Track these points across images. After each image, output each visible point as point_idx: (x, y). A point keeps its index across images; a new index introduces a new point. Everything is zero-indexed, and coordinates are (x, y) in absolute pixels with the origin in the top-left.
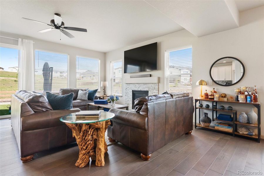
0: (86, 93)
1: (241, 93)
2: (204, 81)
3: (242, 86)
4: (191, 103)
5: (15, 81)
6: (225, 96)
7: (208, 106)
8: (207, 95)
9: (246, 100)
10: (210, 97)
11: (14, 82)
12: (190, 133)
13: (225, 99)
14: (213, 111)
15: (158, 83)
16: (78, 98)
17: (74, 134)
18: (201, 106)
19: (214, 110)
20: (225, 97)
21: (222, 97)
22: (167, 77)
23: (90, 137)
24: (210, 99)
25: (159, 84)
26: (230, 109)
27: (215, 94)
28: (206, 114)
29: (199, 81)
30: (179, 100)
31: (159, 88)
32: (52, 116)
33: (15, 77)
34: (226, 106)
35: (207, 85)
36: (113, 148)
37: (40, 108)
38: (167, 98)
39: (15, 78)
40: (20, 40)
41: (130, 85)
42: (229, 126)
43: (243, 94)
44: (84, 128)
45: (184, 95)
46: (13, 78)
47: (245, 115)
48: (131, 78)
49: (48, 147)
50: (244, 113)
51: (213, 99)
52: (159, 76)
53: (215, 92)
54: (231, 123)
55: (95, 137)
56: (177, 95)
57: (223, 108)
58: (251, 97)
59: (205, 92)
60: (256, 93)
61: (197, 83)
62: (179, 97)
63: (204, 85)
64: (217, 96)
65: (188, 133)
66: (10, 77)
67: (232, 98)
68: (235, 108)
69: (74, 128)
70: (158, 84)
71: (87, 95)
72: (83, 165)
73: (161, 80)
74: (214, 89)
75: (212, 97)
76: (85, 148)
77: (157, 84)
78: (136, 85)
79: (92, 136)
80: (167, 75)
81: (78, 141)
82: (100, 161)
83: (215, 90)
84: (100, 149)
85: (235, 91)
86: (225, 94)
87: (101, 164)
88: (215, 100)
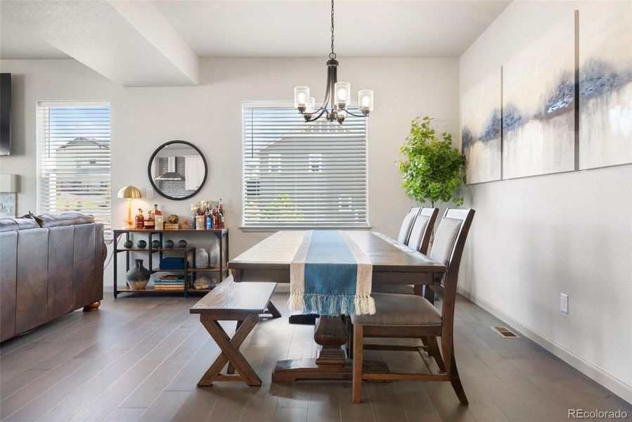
1: (199, 212)
2: (135, 189)
3: (202, 201)
4: (97, 238)
6: (175, 220)
7: (142, 244)
8: (140, 220)
9: (205, 226)
10: (146, 224)
12: (97, 307)
13: (176, 227)
14: (151, 252)
15: (16, 193)
18: (129, 245)
19: (154, 252)
20: (175, 222)
21: (171, 222)
22: (44, 176)
24: (147, 227)
25: (19, 195)
26: (183, 245)
27: (156, 216)
28: (140, 262)
29: (125, 188)
30: (59, 231)
31: (19, 206)
34: (176, 241)
35: (141, 197)
38: (21, 226)
42: (179, 279)
43: (202, 215)
45: (77, 220)
47: (205, 254)
50: (204, 250)
51: (153, 227)
52: (19, 174)
53: (158, 213)
54: (182, 272)
56: (57, 220)
57: (171, 246)
58: (212, 219)
59: (138, 213)
60: (222, 213)
61: (121, 194)
62: (61, 225)
63: (135, 197)
64: (159, 220)
65: (90, 308)
67: (186, 223)
68: (191, 242)
70: (14, 196)
73: (26, 185)
74: (156, 205)
75: (151, 224)
77: (10, 195)
80: (44, 172)
83: (158, 209)
85: (192, 209)
86: (176, 216)
88: (156, 228)
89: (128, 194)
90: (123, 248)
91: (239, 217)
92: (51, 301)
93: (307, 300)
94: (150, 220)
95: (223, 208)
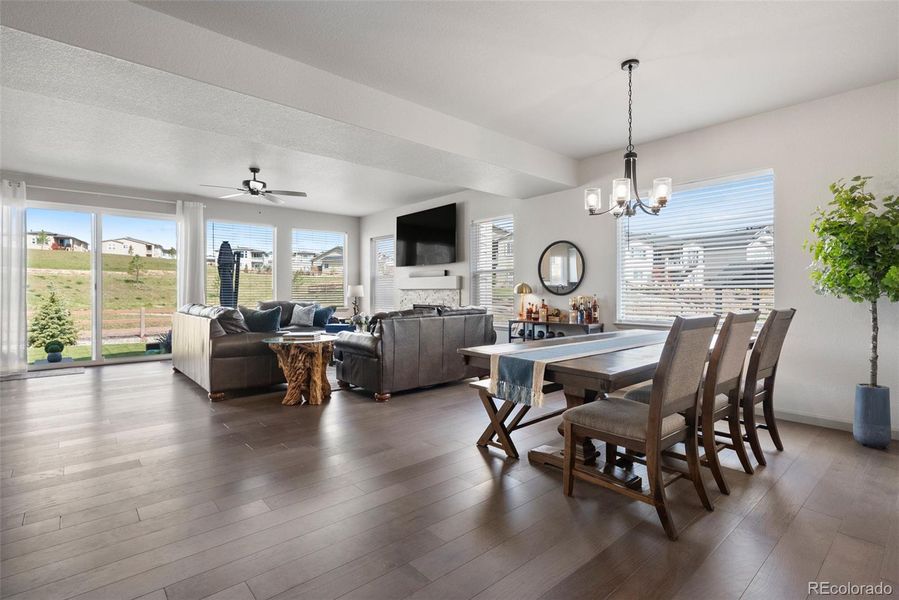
0: (309, 310)
1: (574, 307)
2: (526, 286)
4: (486, 326)
5: (127, 281)
8: (530, 312)
9: (576, 320)
10: (533, 316)
11: (123, 284)
13: (557, 319)
16: (292, 321)
17: (281, 364)
20: (557, 315)
21: (553, 315)
23: (301, 364)
24: (533, 318)
25: (461, 290)
27: (542, 309)
29: (519, 285)
30: (451, 318)
31: (462, 299)
32: (250, 340)
33: (123, 270)
34: (556, 332)
35: (531, 292)
36: (342, 394)
37: (233, 328)
39: (125, 273)
40: (179, 203)
41: (410, 292)
44: (293, 352)
46: (120, 273)
48: (411, 276)
49: (245, 385)
51: (537, 319)
53: (544, 306)
55: (308, 365)
58: (582, 314)
59: (529, 307)
61: (515, 291)
63: (527, 293)
64: (543, 313)
66: (111, 269)
67: (564, 316)
69: (279, 352)
70: (459, 291)
71: (312, 315)
72: (292, 402)
73: (465, 283)
74: (544, 300)
75: (536, 316)
76: (294, 379)
77: (457, 291)
78: (421, 292)
79: (304, 363)
81: (286, 373)
82: (315, 398)
83: (546, 303)
84: (315, 382)
85: (570, 304)
86: (558, 310)
87: (316, 401)
88: (540, 320)
89: (520, 291)
90: (517, 335)
91: (614, 313)
92: (445, 368)
93: (499, 385)
94: (537, 312)
95: (597, 303)
